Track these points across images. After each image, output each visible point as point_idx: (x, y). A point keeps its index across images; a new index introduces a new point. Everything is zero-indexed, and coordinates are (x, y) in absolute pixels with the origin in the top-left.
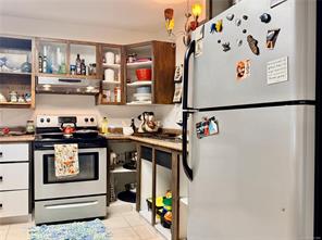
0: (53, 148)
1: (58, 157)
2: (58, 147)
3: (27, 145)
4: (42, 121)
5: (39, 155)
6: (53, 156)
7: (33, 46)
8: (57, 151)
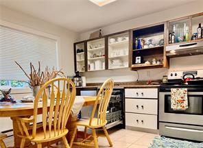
0: (170, 91)
1: (173, 96)
2: (173, 90)
3: (157, 89)
4: (172, 75)
5: (162, 95)
6: (170, 95)
7: (165, 28)
8: (172, 92)
